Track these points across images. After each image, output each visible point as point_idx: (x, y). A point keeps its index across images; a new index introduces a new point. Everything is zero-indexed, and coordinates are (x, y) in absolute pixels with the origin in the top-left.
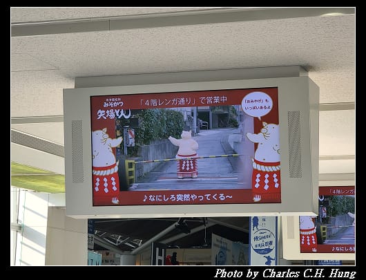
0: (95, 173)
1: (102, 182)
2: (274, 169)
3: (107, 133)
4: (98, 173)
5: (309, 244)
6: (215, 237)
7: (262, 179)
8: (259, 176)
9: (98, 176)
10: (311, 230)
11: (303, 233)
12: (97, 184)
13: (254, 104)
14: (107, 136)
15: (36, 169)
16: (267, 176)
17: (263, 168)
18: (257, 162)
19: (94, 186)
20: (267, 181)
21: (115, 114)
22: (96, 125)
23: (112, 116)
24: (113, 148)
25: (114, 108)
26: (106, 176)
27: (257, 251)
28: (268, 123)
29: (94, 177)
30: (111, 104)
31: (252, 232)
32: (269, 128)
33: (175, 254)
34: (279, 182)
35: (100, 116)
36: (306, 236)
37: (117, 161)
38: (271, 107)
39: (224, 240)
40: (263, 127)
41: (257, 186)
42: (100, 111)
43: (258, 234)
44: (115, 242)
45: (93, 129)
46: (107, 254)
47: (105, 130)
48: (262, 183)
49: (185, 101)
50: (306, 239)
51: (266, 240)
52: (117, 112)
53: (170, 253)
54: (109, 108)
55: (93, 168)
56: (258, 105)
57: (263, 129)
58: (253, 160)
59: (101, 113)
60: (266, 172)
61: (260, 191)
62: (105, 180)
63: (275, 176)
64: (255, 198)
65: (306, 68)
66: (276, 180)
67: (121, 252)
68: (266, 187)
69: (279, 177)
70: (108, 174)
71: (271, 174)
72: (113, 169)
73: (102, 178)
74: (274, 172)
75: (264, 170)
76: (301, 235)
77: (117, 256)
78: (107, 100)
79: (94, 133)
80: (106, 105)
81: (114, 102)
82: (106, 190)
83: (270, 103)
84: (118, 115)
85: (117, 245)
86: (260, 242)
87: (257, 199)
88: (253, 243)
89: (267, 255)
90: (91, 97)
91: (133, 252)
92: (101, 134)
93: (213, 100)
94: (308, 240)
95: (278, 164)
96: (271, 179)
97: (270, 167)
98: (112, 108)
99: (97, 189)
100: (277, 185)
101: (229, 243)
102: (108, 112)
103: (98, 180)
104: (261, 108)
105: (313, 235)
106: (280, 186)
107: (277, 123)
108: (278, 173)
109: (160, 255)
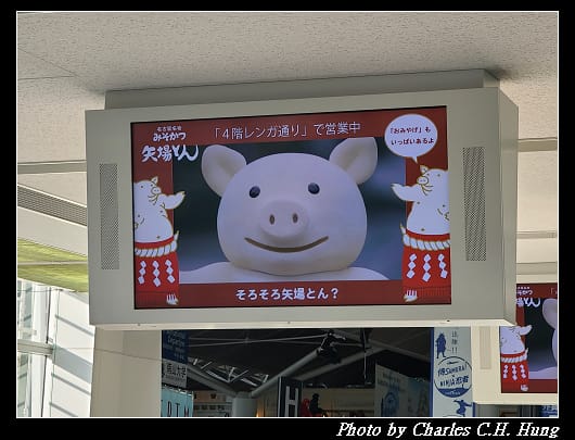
0: (138, 252)
1: (150, 269)
2: (440, 245)
3: (158, 185)
4: (143, 253)
5: (515, 378)
6: (380, 371)
7: (420, 262)
8: (413, 257)
9: (145, 259)
10: (519, 355)
11: (506, 360)
12: (143, 272)
13: (406, 136)
14: (159, 190)
15: (70, 253)
16: (427, 258)
17: (421, 245)
18: (411, 234)
19: (136, 275)
20: (427, 267)
21: (173, 152)
22: (140, 171)
23: (168, 157)
24: (168, 211)
25: (171, 143)
26: (157, 258)
27: (443, 391)
28: (430, 168)
29: (137, 260)
30: (166, 137)
31: (436, 361)
32: (431, 176)
33: (316, 396)
34: (448, 268)
35: (147, 156)
36: (510, 365)
37: (175, 233)
38: (435, 141)
39: (396, 375)
40: (421, 175)
41: (411, 274)
42: (146, 148)
43: (445, 365)
44: (225, 377)
45: (134, 180)
46: (213, 396)
47: (155, 179)
48: (419, 271)
49: (290, 130)
50: (510, 370)
51: (457, 375)
52: (176, 150)
53: (308, 394)
54: (162, 143)
55: (136, 245)
56: (413, 136)
57: (421, 178)
58: (404, 231)
59: (149, 151)
60: (426, 252)
61: (416, 284)
62: (156, 264)
63: (441, 257)
64: (406, 296)
65: (496, 74)
66: (442, 265)
67: (233, 393)
68: (426, 277)
69: (447, 260)
70: (160, 255)
71: (434, 254)
72: (168, 247)
73: (149, 261)
74: (440, 251)
75: (422, 248)
76: (502, 364)
77: (229, 399)
78: (159, 129)
79: (138, 185)
80: (157, 138)
81: (170, 133)
82: (157, 282)
83: (434, 134)
84: (177, 155)
85: (228, 381)
86: (448, 377)
87: (410, 297)
88: (437, 379)
89: (459, 399)
90: (132, 124)
91: (253, 393)
92: (148, 187)
93: (336, 129)
94: (515, 372)
95: (445, 237)
96: (434, 263)
97: (432, 243)
98: (167, 143)
99: (141, 280)
100: (444, 274)
101: (403, 380)
102: (160, 149)
103: (143, 264)
104: (419, 141)
105: (522, 363)
106: (449, 275)
107: (445, 167)
108: (447, 252)
109: (292, 397)
